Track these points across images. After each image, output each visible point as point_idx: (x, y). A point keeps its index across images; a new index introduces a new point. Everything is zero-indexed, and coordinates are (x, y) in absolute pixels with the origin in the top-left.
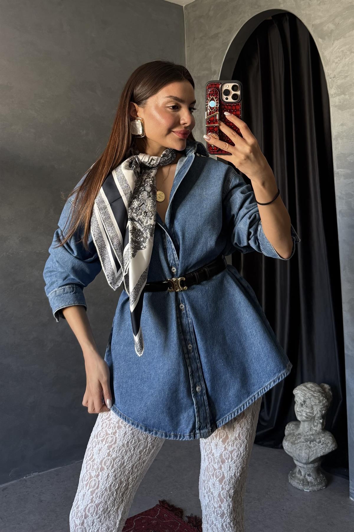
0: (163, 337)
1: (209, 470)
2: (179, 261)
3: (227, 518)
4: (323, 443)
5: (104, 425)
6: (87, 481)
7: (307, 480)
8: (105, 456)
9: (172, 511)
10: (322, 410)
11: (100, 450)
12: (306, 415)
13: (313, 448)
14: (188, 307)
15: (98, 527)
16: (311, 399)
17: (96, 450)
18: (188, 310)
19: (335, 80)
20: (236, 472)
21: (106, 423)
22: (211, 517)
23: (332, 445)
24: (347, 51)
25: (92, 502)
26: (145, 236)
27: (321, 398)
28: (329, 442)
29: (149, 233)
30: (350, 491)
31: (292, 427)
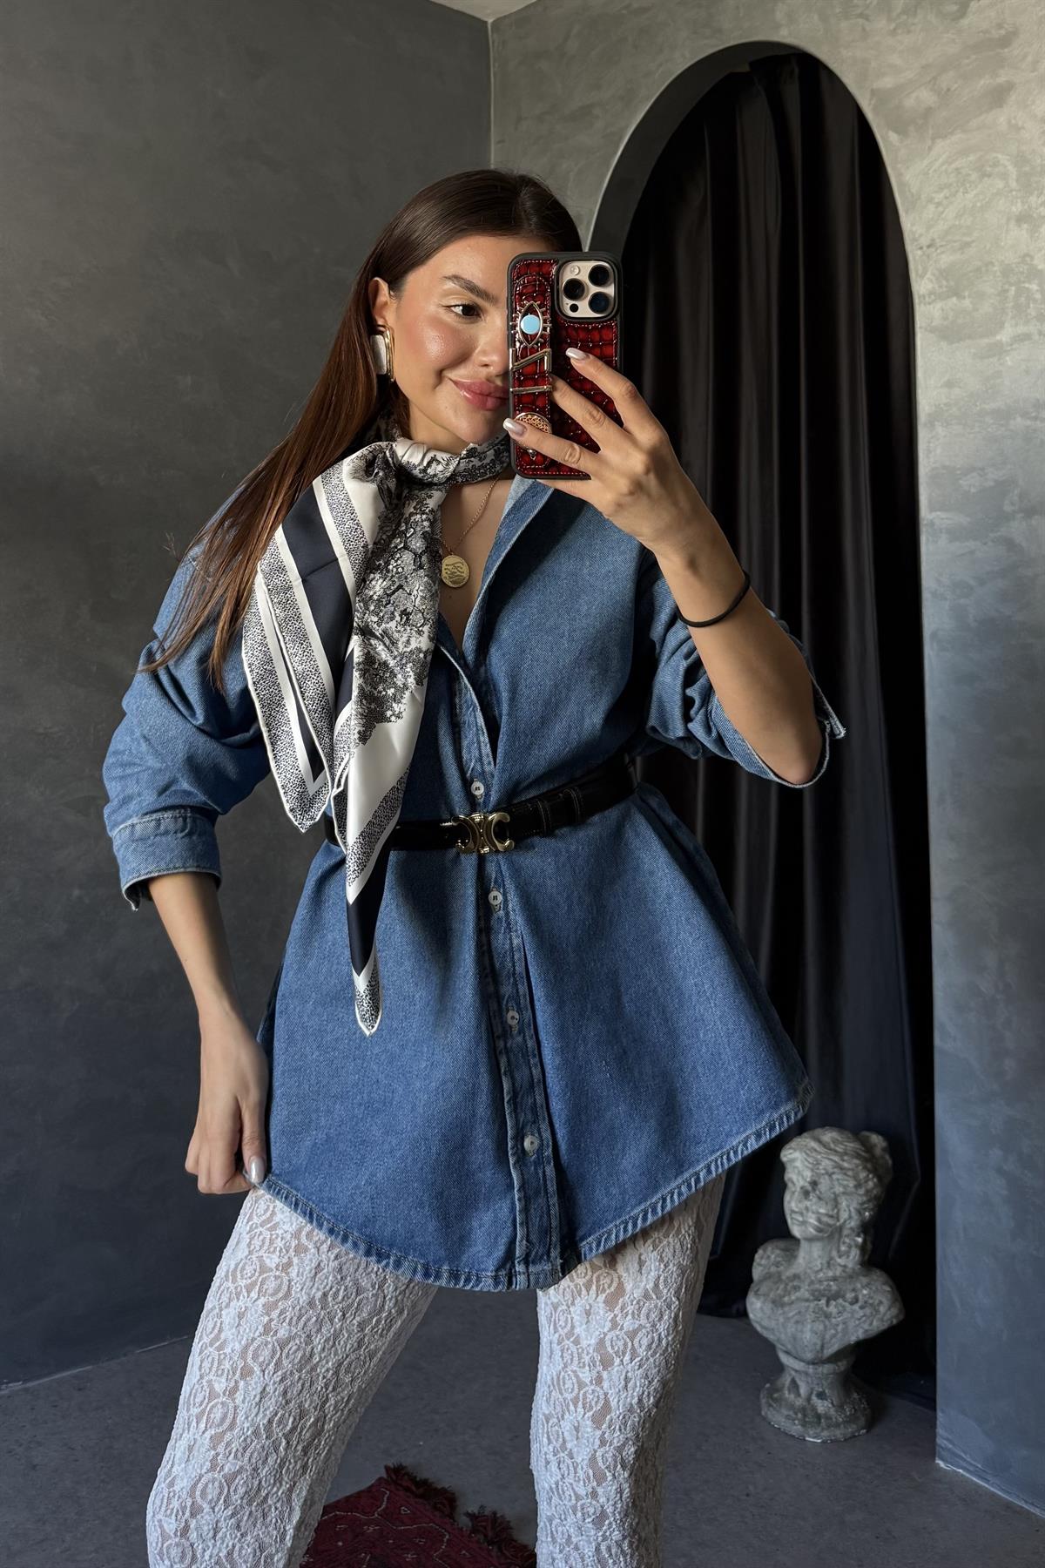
0: (437, 984)
1: (564, 1385)
2: (495, 765)
3: (614, 1526)
4: (866, 1302)
5: (257, 1242)
6: (200, 1405)
7: (817, 1409)
8: (255, 1331)
9: (422, 1496)
10: (865, 1209)
11: (241, 1316)
12: (816, 1223)
13: (835, 1318)
14: (514, 902)
15: (230, 1544)
16: (834, 1177)
17: (229, 1316)
18: (514, 910)
19: (934, 255)
20: (643, 1393)
21: (261, 1238)
22: (564, 1522)
23: (889, 1309)
24: (970, 172)
25: (213, 1468)
26: (399, 683)
27: (863, 1175)
28: (881, 1302)
29: (411, 674)
30: (939, 1441)
31: (773, 1256)
